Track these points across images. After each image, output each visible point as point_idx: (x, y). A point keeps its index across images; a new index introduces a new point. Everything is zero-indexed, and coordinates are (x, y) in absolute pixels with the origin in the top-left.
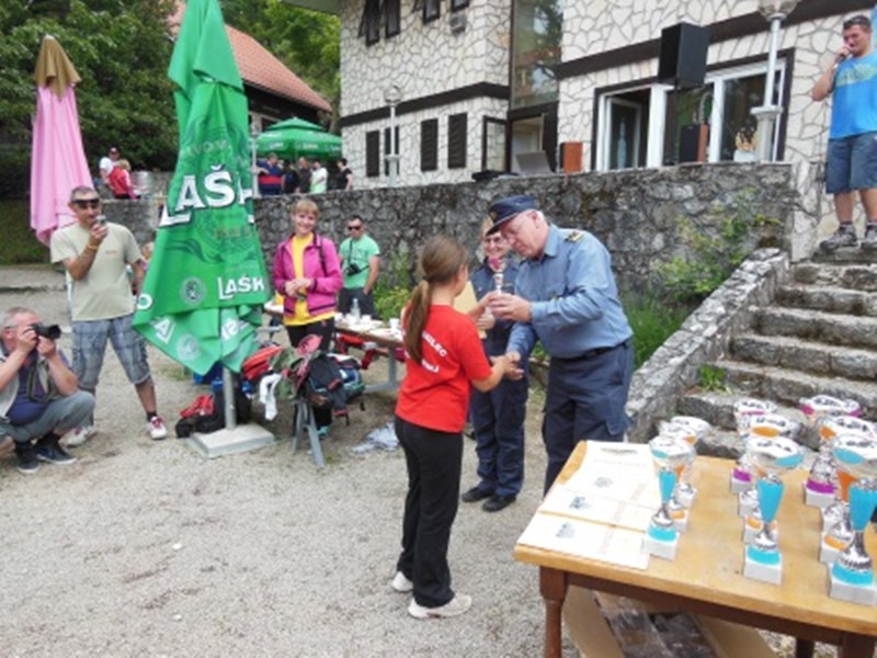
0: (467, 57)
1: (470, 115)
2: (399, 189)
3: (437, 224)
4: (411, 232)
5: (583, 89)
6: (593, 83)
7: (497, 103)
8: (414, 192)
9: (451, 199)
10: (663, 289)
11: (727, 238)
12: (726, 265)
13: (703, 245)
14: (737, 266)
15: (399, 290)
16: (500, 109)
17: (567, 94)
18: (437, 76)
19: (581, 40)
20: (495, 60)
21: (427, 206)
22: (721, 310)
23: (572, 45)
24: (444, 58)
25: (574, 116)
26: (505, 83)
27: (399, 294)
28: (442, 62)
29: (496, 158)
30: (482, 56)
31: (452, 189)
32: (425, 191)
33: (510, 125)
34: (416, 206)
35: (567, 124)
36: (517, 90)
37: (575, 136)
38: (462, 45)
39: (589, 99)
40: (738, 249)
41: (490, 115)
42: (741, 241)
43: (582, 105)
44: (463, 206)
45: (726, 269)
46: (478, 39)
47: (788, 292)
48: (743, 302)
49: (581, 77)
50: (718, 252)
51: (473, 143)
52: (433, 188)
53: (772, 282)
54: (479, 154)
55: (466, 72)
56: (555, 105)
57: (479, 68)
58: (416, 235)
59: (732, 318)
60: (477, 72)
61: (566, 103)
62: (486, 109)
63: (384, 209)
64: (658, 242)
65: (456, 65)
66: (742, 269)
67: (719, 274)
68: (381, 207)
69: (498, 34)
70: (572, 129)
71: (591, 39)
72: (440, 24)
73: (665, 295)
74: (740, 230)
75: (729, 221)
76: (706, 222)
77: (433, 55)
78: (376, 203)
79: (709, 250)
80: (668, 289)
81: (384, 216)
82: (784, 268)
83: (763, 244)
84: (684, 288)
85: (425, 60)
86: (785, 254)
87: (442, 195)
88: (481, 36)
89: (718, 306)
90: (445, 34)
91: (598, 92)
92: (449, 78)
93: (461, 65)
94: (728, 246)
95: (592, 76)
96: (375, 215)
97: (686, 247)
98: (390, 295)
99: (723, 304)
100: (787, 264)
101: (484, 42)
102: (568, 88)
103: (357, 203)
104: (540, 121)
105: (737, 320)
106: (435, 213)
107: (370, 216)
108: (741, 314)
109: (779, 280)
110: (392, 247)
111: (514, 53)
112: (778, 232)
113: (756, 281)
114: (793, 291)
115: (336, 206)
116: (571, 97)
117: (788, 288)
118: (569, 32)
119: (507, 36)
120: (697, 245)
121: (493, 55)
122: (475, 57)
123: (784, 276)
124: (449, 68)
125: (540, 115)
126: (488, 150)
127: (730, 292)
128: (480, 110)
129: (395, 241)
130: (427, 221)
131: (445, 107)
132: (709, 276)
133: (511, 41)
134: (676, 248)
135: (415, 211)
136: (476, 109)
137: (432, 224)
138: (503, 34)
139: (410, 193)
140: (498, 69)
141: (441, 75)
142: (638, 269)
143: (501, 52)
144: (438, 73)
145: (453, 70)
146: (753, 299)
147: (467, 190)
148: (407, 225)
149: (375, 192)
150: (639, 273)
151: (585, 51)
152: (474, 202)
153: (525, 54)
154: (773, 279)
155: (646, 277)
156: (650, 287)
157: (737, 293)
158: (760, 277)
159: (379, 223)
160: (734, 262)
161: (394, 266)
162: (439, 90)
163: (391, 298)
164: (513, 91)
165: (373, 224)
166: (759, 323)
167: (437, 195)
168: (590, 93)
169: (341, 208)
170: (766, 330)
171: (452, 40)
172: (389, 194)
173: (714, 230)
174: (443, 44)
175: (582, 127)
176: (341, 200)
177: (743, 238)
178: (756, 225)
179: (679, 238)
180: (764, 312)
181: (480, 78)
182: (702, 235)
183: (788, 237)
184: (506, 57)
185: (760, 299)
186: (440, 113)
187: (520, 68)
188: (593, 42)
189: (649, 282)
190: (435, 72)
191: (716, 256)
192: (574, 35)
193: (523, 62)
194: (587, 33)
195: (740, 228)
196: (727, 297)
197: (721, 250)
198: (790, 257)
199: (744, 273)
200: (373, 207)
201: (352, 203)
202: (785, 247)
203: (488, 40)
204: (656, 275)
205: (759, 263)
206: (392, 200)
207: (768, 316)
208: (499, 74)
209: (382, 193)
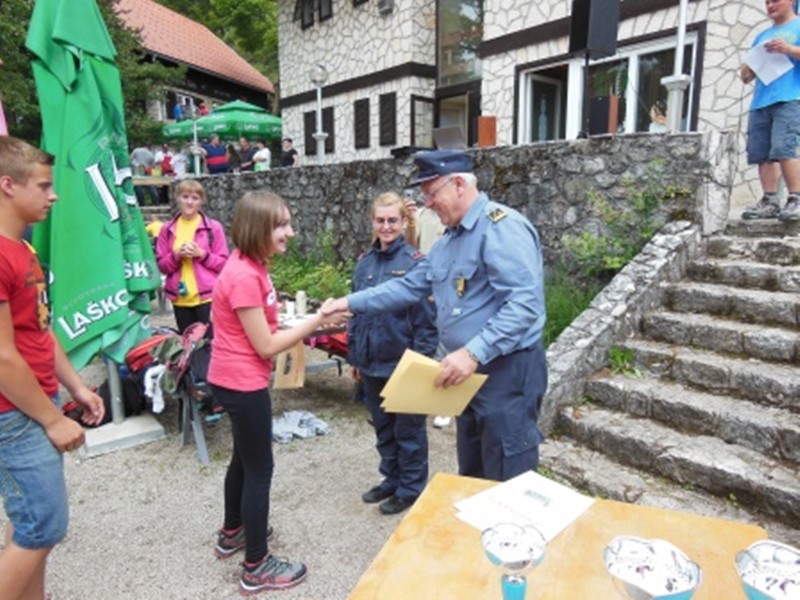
0: (396, 38)
1: (399, 94)
2: (324, 166)
3: (360, 200)
4: (336, 209)
5: (504, 67)
6: (514, 61)
7: (424, 83)
8: (337, 168)
9: (373, 175)
10: (576, 263)
11: (637, 211)
12: (638, 238)
13: (615, 219)
14: (648, 240)
15: (323, 267)
16: (428, 88)
17: (489, 72)
18: (366, 58)
19: (501, 19)
20: (421, 40)
21: (351, 182)
22: (631, 287)
23: (493, 23)
24: (373, 39)
25: (496, 93)
26: (432, 62)
27: (326, 270)
28: (371, 44)
29: (424, 135)
30: (409, 36)
31: (373, 166)
32: (348, 168)
33: (437, 103)
34: (341, 182)
35: (490, 100)
36: (443, 70)
37: (497, 112)
38: (389, 27)
39: (510, 76)
40: (648, 223)
41: (417, 93)
42: (652, 215)
43: (504, 82)
44: (383, 183)
45: (638, 243)
46: (405, 21)
47: (699, 267)
48: (652, 279)
49: (502, 55)
50: (628, 225)
51: (402, 122)
52: (355, 165)
53: (684, 257)
54: (408, 132)
55: (395, 53)
56: (478, 83)
57: (406, 49)
58: (340, 212)
59: (643, 296)
60: (406, 52)
61: (489, 81)
62: (414, 88)
63: (311, 187)
64: (571, 215)
65: (385, 46)
66: (652, 243)
67: (631, 249)
68: (308, 185)
69: (424, 15)
70: (495, 105)
71: (511, 18)
72: (369, 7)
73: (578, 270)
74: (651, 203)
75: (640, 194)
76: (618, 195)
77: (362, 37)
78: (304, 181)
79: (619, 224)
80: (581, 263)
81: (311, 194)
82: (695, 242)
83: (674, 217)
84: (597, 262)
85: (356, 42)
86: (696, 227)
87: (364, 172)
88: (407, 17)
89: (628, 282)
90: (374, 16)
91: (519, 69)
92: (379, 59)
93: (389, 46)
94: (639, 219)
95: (512, 54)
96: (302, 192)
97: (598, 220)
98: (315, 271)
99: (633, 281)
100: (698, 238)
101: (410, 22)
102: (490, 66)
103: (286, 182)
104: (465, 99)
105: (647, 297)
106: (357, 189)
107: (299, 194)
108: (651, 291)
109: (690, 254)
110: (319, 224)
111: (440, 34)
112: (689, 204)
113: (666, 257)
114: (704, 267)
115: (266, 184)
116: (493, 74)
117: (700, 263)
118: (491, 11)
119: (434, 17)
120: (610, 220)
121: (419, 35)
122: (402, 38)
123: (695, 250)
124: (378, 49)
125: (464, 93)
126: (417, 127)
127: (641, 267)
128: (407, 90)
129: (321, 218)
130: (349, 198)
131: (376, 87)
132: (622, 250)
133: (437, 22)
134: (589, 222)
135: (340, 188)
136: (405, 89)
137: (356, 200)
138: (429, 15)
139: (335, 171)
140: (424, 50)
141: (372, 56)
142: (551, 244)
143: (427, 33)
144: (369, 54)
145: (382, 51)
146: (664, 275)
147: (386, 166)
148: (332, 202)
149: (302, 170)
150: (552, 247)
151: (505, 30)
152: (393, 178)
153: (451, 34)
154: (684, 253)
155: (559, 251)
156: (563, 261)
157: (647, 269)
158: (671, 252)
159: (308, 200)
160: (645, 236)
161: (321, 243)
162: (370, 70)
163: (316, 275)
164: (440, 70)
165: (302, 201)
166: (670, 301)
167: (359, 172)
168: (511, 70)
169: (271, 185)
170: (677, 307)
171: (381, 21)
172: (314, 171)
173: (625, 203)
174: (371, 27)
175: (504, 104)
176: (272, 178)
177: (654, 210)
178: (667, 198)
179: (590, 212)
180: (675, 287)
181: (408, 59)
182: (614, 209)
183: (699, 209)
184: (433, 37)
185: (671, 274)
186: (370, 93)
187: (446, 48)
188: (513, 21)
189: (563, 256)
190: (365, 53)
191: (628, 229)
192: (495, 14)
193: (449, 42)
194: (507, 12)
195: (650, 201)
196: (638, 272)
197: (632, 223)
198: (702, 230)
199: (655, 248)
200: (301, 185)
201: (282, 181)
202: (695, 219)
203: (414, 21)
204: (568, 249)
205: (669, 236)
206: (319, 177)
207: (678, 292)
208: (425, 54)
209: (308, 171)
